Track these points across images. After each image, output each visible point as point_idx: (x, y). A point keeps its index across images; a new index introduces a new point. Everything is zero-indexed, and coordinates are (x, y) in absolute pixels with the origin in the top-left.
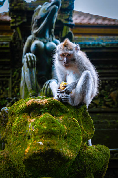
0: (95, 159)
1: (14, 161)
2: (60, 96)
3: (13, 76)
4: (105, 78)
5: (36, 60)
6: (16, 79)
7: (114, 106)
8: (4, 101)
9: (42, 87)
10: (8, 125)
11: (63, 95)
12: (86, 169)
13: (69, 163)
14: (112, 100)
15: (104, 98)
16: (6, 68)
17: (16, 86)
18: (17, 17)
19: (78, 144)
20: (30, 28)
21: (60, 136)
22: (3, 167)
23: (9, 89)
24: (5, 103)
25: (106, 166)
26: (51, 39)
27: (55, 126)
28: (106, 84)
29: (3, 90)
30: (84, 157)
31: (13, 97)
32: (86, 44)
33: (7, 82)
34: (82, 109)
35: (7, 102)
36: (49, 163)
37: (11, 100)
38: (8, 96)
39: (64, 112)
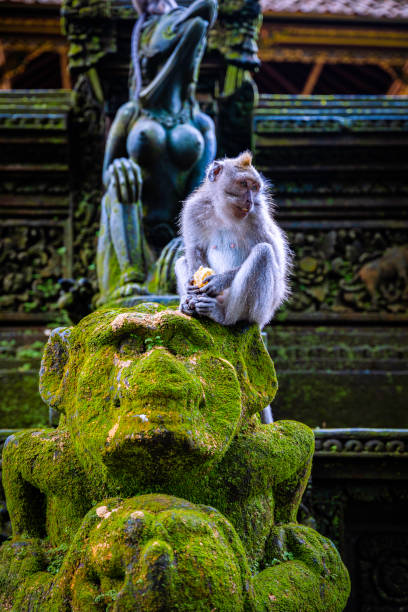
0: (273, 456)
1: (82, 455)
2: (191, 301)
3: (78, 214)
4: (347, 224)
5: (140, 180)
6: (85, 223)
7: (367, 306)
8: (50, 287)
9: (158, 256)
10: (67, 370)
11: (200, 298)
12: (251, 477)
13: (210, 464)
14: (364, 289)
15: (342, 282)
16: (57, 189)
17: (86, 245)
18: (89, 40)
19: (231, 421)
20: (128, 70)
21: (189, 402)
22: (56, 469)
23: (67, 253)
24: (53, 293)
25: (304, 473)
26: (188, 115)
27: (176, 381)
28: (349, 240)
29: (49, 255)
30: (247, 450)
31: (76, 275)
32: (292, 122)
33: (60, 230)
34: (249, 336)
35: (59, 291)
36: (161, 461)
37: (71, 285)
38: (63, 271)
39: (201, 344)
